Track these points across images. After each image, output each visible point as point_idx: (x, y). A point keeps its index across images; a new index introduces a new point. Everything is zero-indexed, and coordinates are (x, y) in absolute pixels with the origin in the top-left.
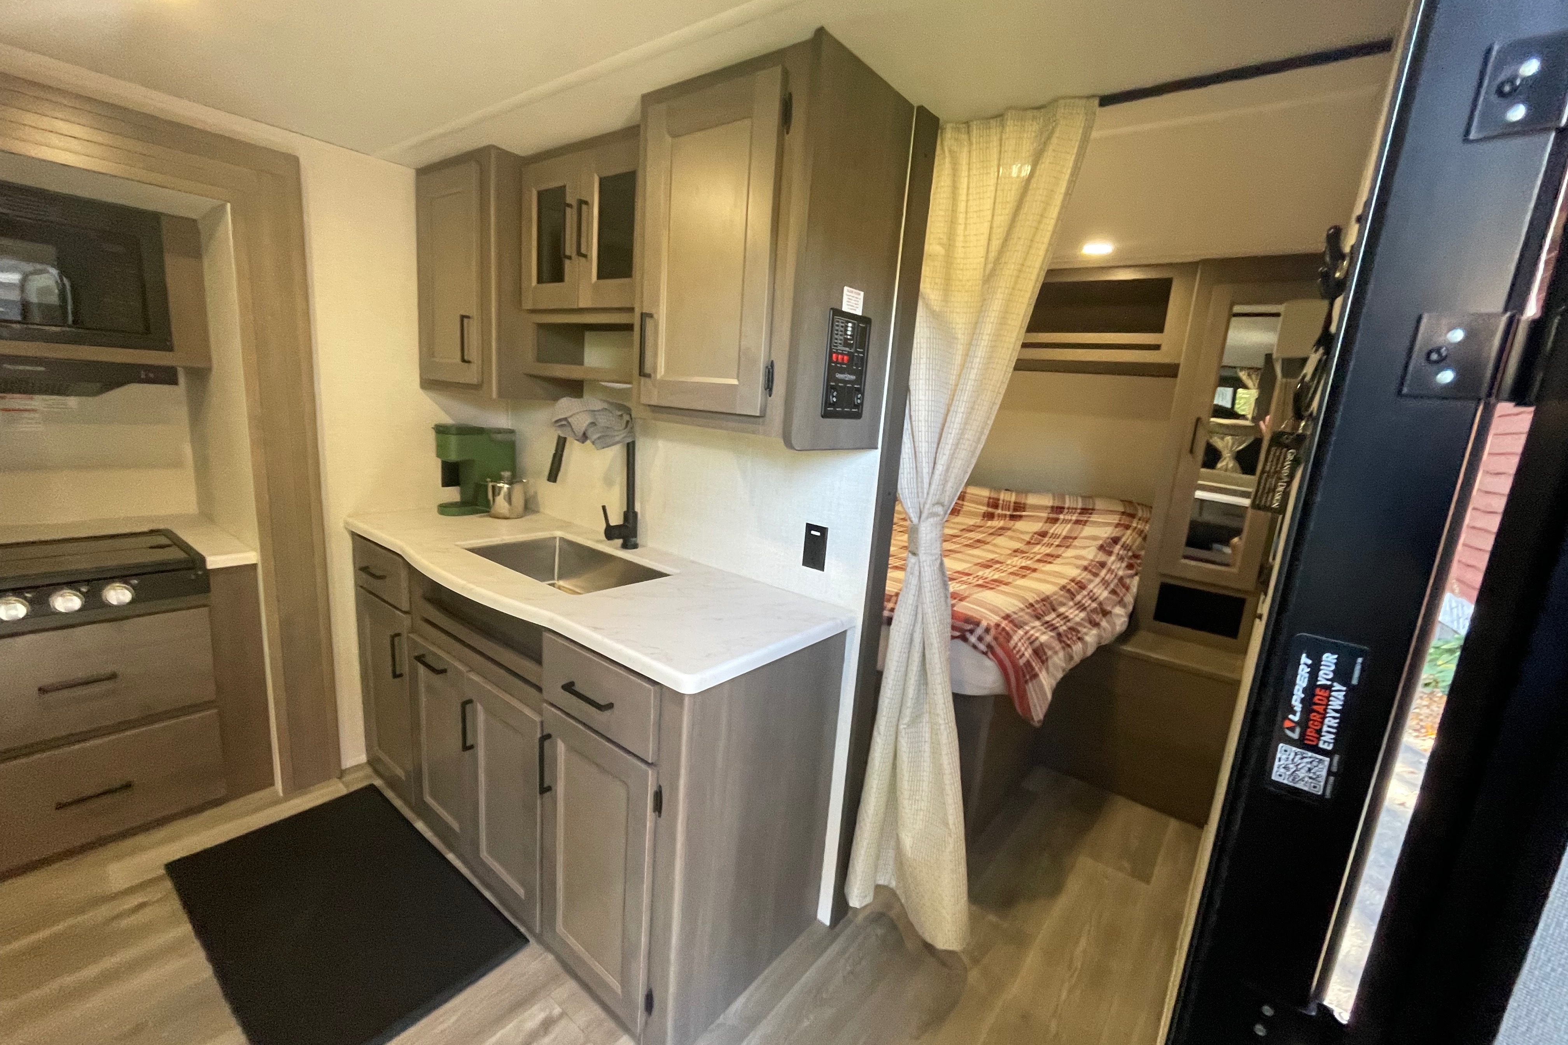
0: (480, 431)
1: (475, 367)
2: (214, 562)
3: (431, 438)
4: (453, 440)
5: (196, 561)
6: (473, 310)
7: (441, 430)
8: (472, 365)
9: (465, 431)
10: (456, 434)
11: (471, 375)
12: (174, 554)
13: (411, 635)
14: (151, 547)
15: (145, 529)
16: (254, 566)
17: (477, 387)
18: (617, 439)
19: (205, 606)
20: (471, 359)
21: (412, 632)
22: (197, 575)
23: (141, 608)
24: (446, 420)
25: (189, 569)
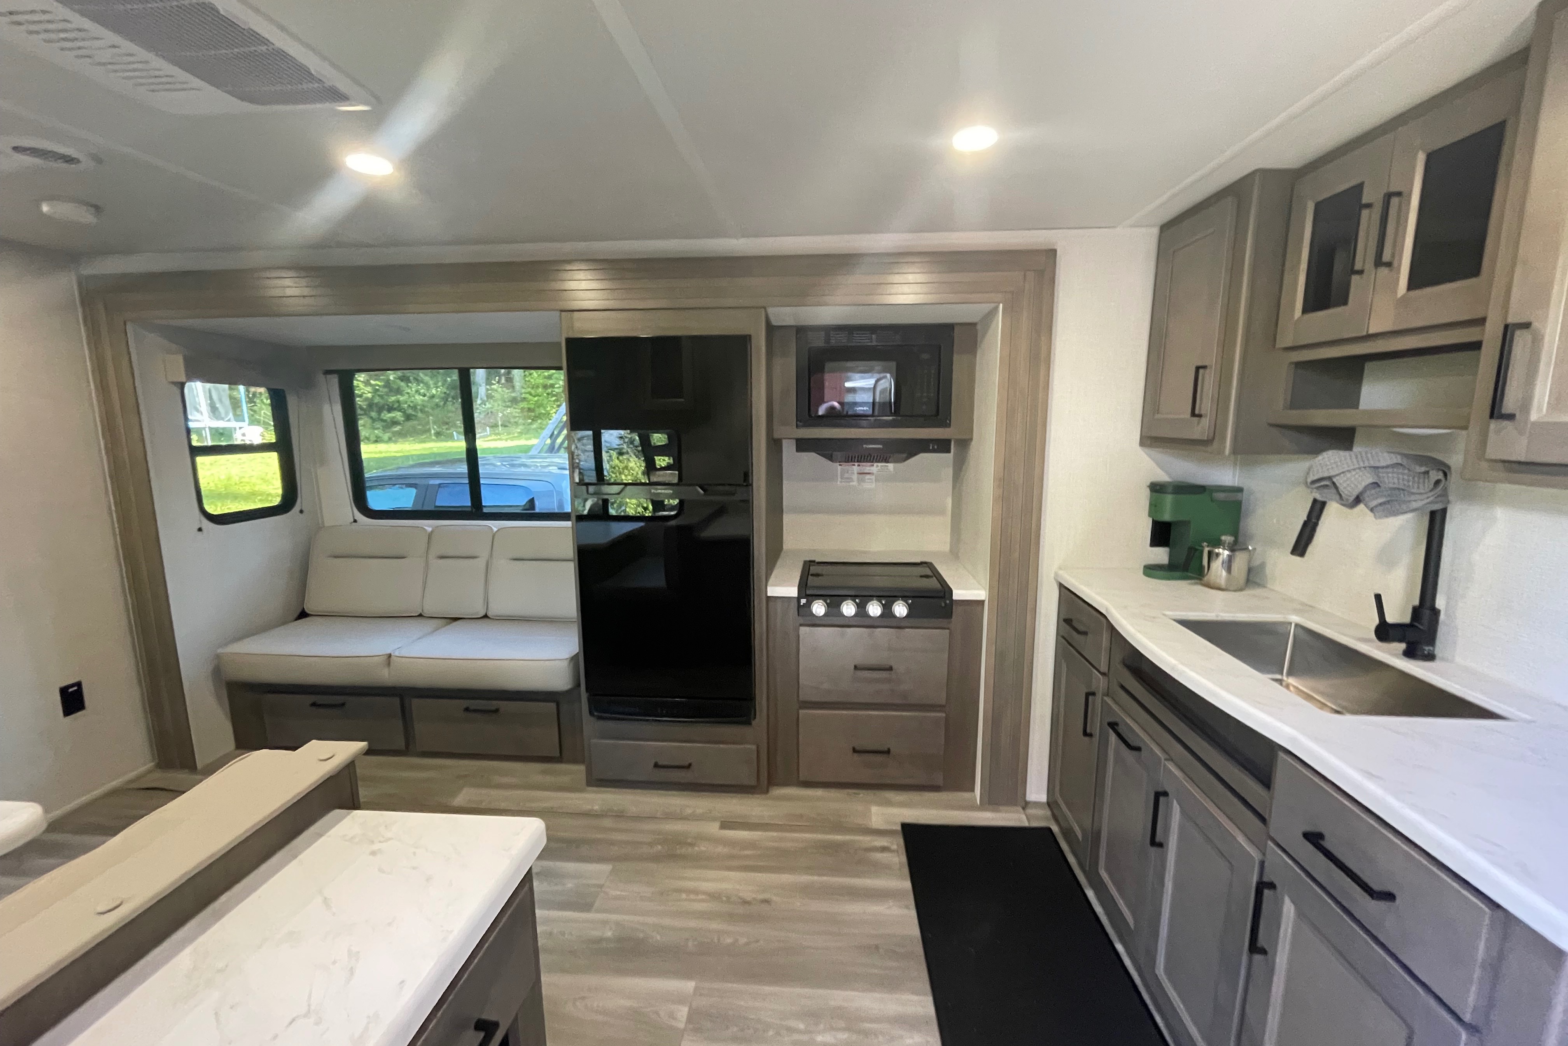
0: (1201, 489)
1: (1205, 422)
2: (959, 594)
3: (1144, 496)
4: (1169, 499)
5: (946, 591)
6: (1212, 359)
7: (1156, 488)
8: (1203, 419)
9: (1183, 489)
10: (1173, 493)
11: (1200, 429)
12: (933, 583)
13: (1106, 698)
14: (921, 576)
15: (918, 560)
16: (982, 602)
17: (1205, 443)
18: (1414, 505)
19: (948, 629)
20: (1203, 412)
21: (1108, 695)
22: (946, 604)
23: (913, 621)
24: (1162, 477)
25: (941, 597)
